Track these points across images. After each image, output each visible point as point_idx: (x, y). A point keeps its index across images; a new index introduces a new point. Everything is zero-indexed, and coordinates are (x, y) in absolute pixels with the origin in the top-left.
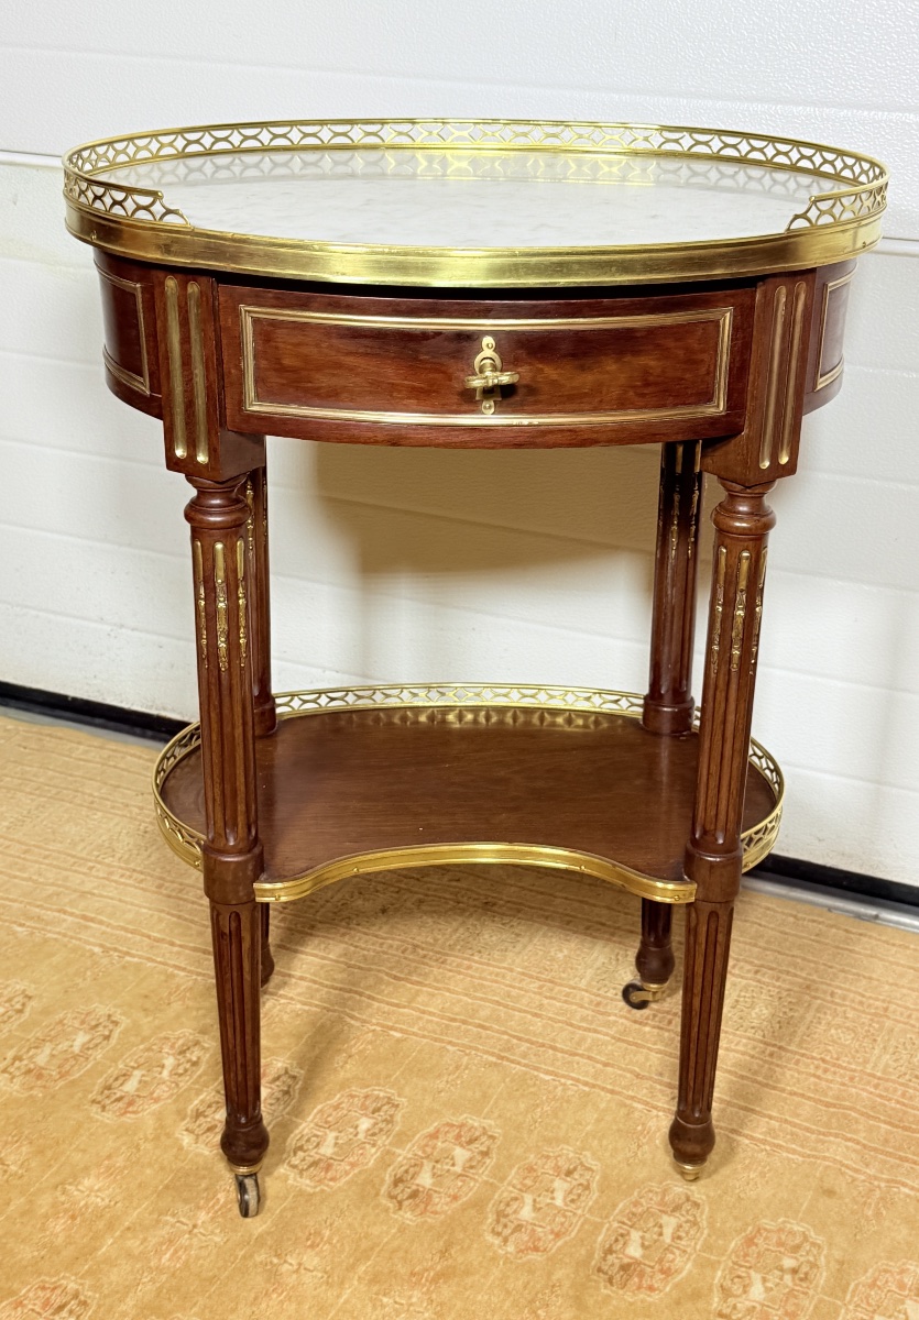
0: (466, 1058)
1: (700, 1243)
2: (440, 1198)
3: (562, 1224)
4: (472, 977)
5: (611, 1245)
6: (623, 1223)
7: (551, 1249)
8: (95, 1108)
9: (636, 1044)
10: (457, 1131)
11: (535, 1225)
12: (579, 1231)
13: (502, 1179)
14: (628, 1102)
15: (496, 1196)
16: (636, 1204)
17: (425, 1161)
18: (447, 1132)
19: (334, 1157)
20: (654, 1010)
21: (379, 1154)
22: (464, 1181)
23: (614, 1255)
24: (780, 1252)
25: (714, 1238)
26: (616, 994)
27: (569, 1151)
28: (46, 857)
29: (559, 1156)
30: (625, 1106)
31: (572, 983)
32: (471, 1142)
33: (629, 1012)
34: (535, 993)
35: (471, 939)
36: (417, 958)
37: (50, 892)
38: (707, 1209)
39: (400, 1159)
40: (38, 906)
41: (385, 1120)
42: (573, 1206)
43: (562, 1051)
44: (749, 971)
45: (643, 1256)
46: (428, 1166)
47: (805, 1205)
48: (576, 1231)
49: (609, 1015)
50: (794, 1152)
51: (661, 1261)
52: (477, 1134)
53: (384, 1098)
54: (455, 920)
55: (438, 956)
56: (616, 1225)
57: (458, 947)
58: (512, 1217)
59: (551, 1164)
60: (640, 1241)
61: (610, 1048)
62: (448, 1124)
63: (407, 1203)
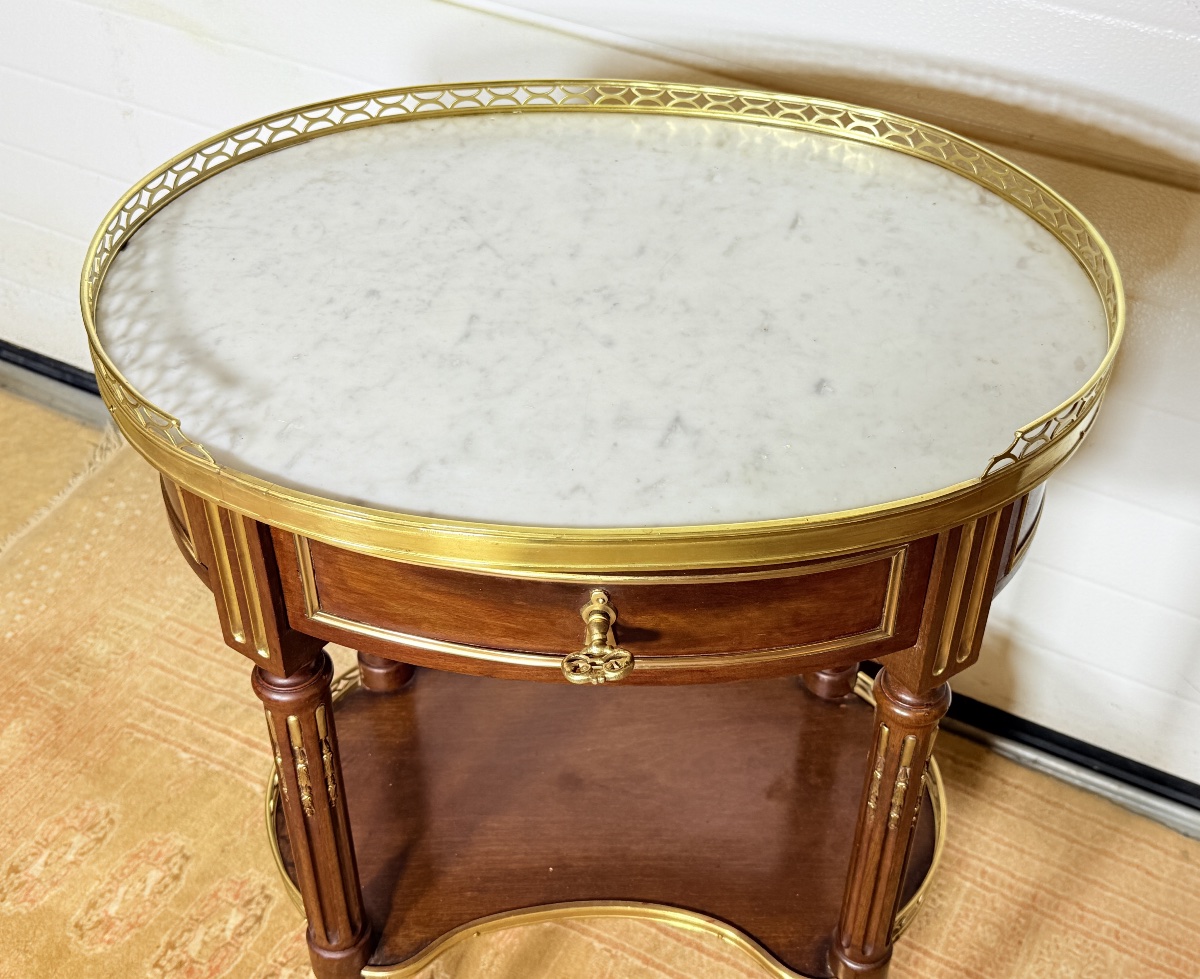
40: (206, 723)
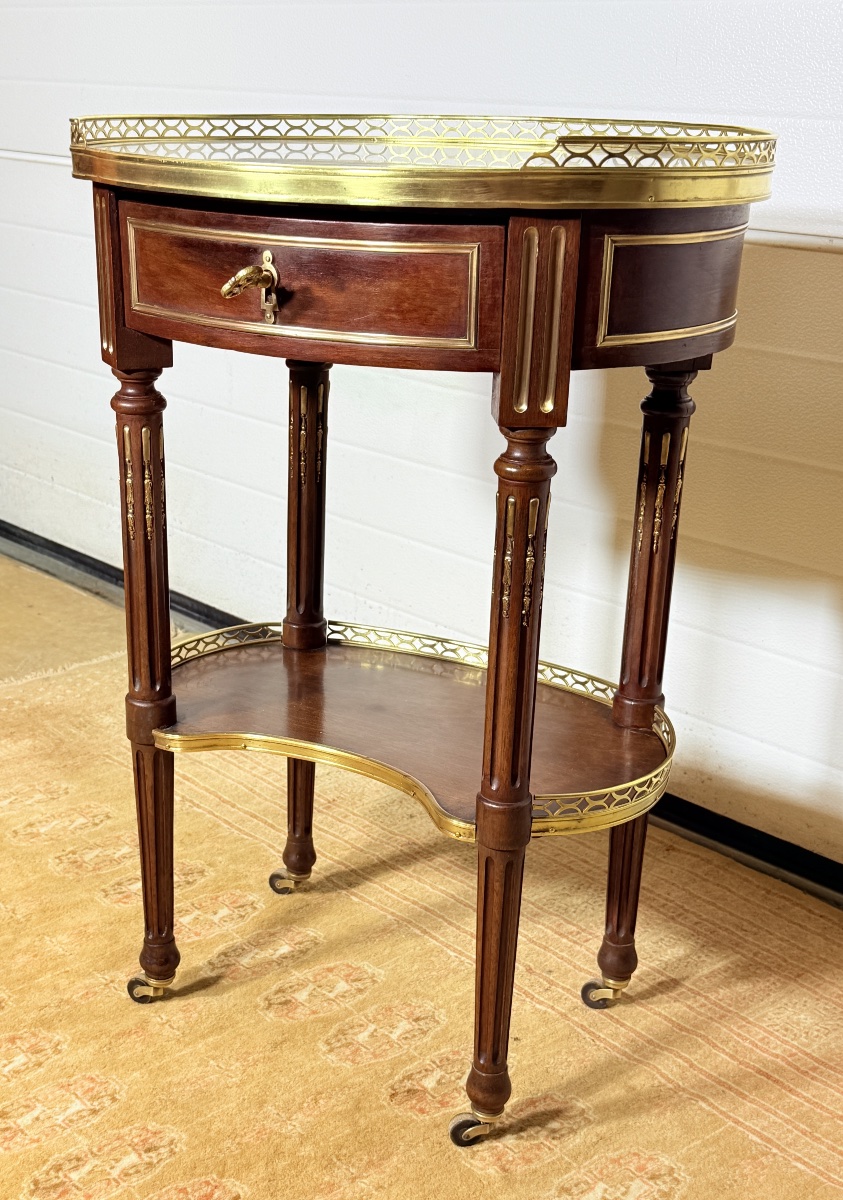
2: (303, 1010)
3: (385, 1050)
5: (412, 1074)
6: (434, 1062)
7: (363, 1063)
9: (545, 948)
10: (351, 971)
11: (362, 1046)
12: (395, 1058)
13: (359, 1010)
15: (346, 1020)
16: (456, 1053)
17: (310, 984)
18: (343, 970)
19: (245, 964)
22: (328, 1003)
23: (410, 1081)
32: (355, 980)
39: (293, 979)
41: (300, 951)
42: (403, 1041)
45: (434, 1089)
46: (311, 987)
48: (392, 1057)
51: (445, 1095)
52: (365, 977)
53: (313, 937)
56: (428, 1062)
59: (408, 1010)
60: (437, 1077)
62: (347, 965)
63: (276, 1006)
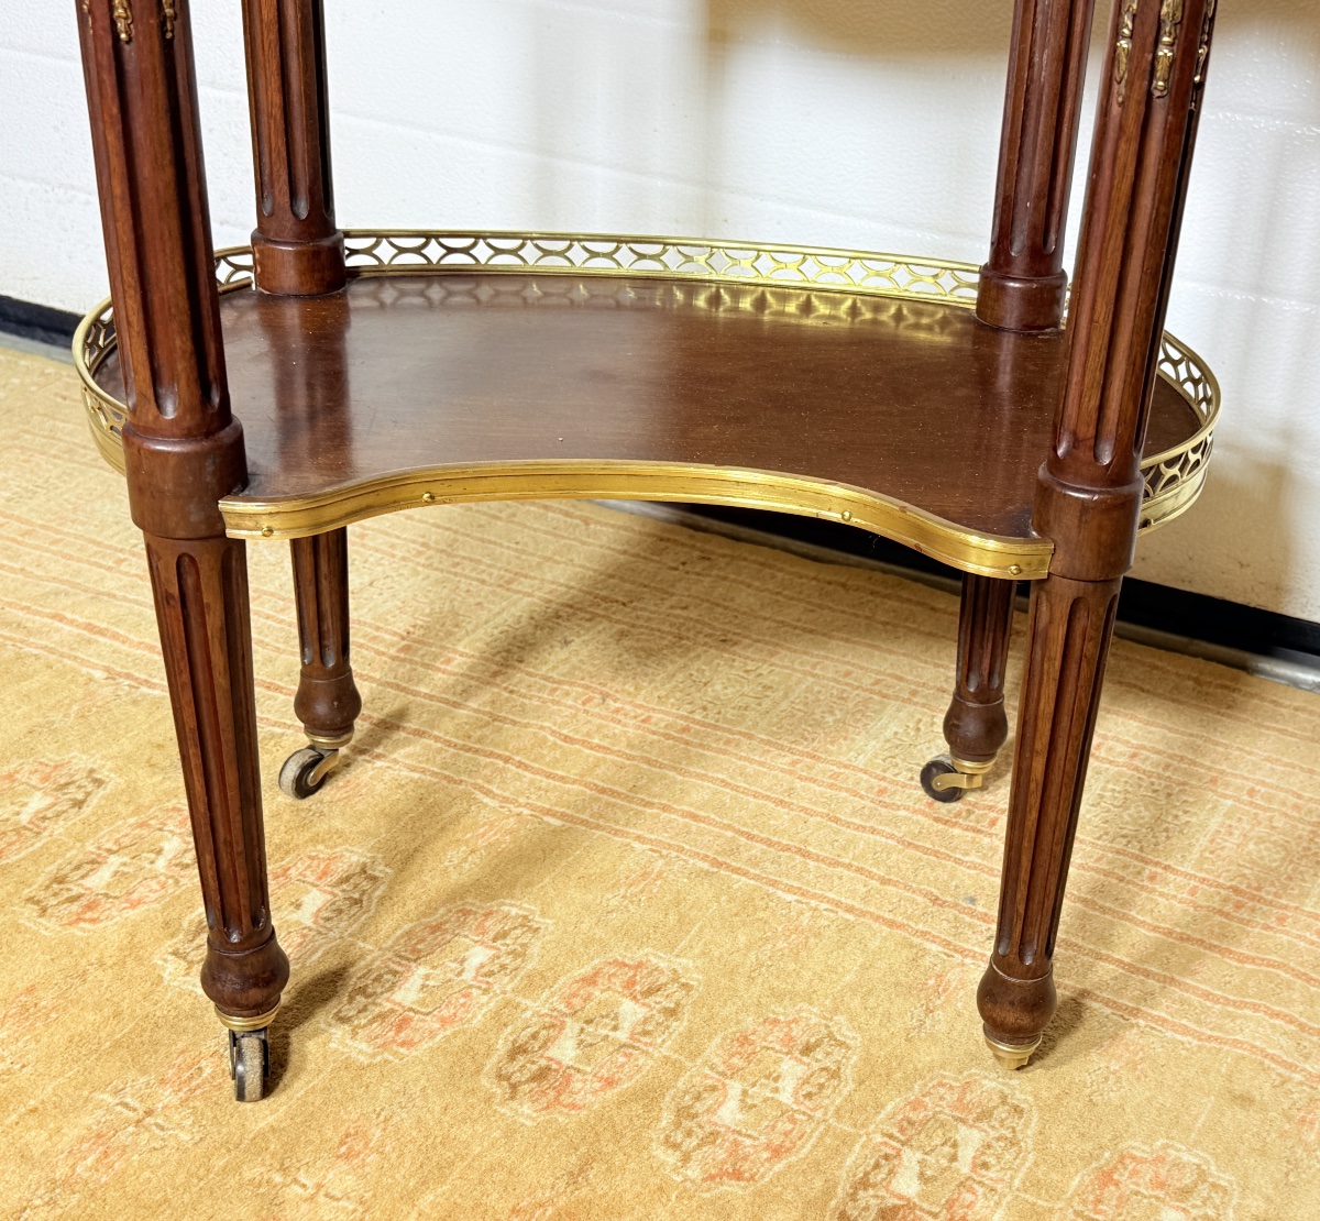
0: (661, 862)
1: (1021, 1175)
2: (585, 1081)
3: (786, 1134)
4: (687, 743)
5: (866, 1174)
6: (891, 1136)
7: (763, 1176)
8: (31, 910)
9: (936, 854)
10: (631, 974)
11: (739, 1133)
12: (815, 1147)
13: (693, 1056)
14: (917, 941)
15: (680, 1084)
16: (916, 1105)
17: (568, 1020)
18: (614, 975)
19: (414, 1007)
20: (970, 803)
21: (492, 1005)
22: (626, 1055)
23: (871, 1192)
24: (1158, 1198)
25: (1043, 1168)
26: (912, 779)
27: (812, 1014)
28: (55, 542)
29: (795, 1021)
30: (911, 946)
31: (843, 759)
32: (649, 992)
33: (930, 805)
34: (783, 771)
35: (693, 689)
36: (604, 713)
37: (48, 589)
38: (1035, 1119)
39: (528, 1014)
41: (513, 952)
42: (807, 1103)
43: (818, 859)
44: (1121, 754)
45: (923, 1196)
46: (572, 1027)
47: (1202, 1119)
48: (808, 1147)
49: (898, 808)
50: (1186, 1031)
51: (950, 1204)
52: (663, 980)
53: (517, 916)
54: (672, 662)
55: (639, 711)
56: (879, 1139)
57: (672, 700)
58: (703, 1119)
59: (778, 1033)
60: (917, 1168)
61: (894, 857)
62: (616, 963)
63: (526, 1088)
